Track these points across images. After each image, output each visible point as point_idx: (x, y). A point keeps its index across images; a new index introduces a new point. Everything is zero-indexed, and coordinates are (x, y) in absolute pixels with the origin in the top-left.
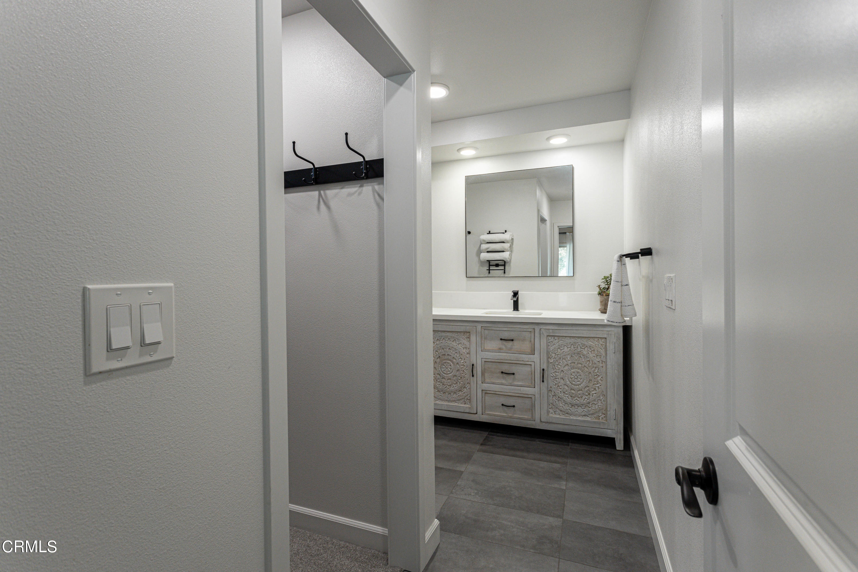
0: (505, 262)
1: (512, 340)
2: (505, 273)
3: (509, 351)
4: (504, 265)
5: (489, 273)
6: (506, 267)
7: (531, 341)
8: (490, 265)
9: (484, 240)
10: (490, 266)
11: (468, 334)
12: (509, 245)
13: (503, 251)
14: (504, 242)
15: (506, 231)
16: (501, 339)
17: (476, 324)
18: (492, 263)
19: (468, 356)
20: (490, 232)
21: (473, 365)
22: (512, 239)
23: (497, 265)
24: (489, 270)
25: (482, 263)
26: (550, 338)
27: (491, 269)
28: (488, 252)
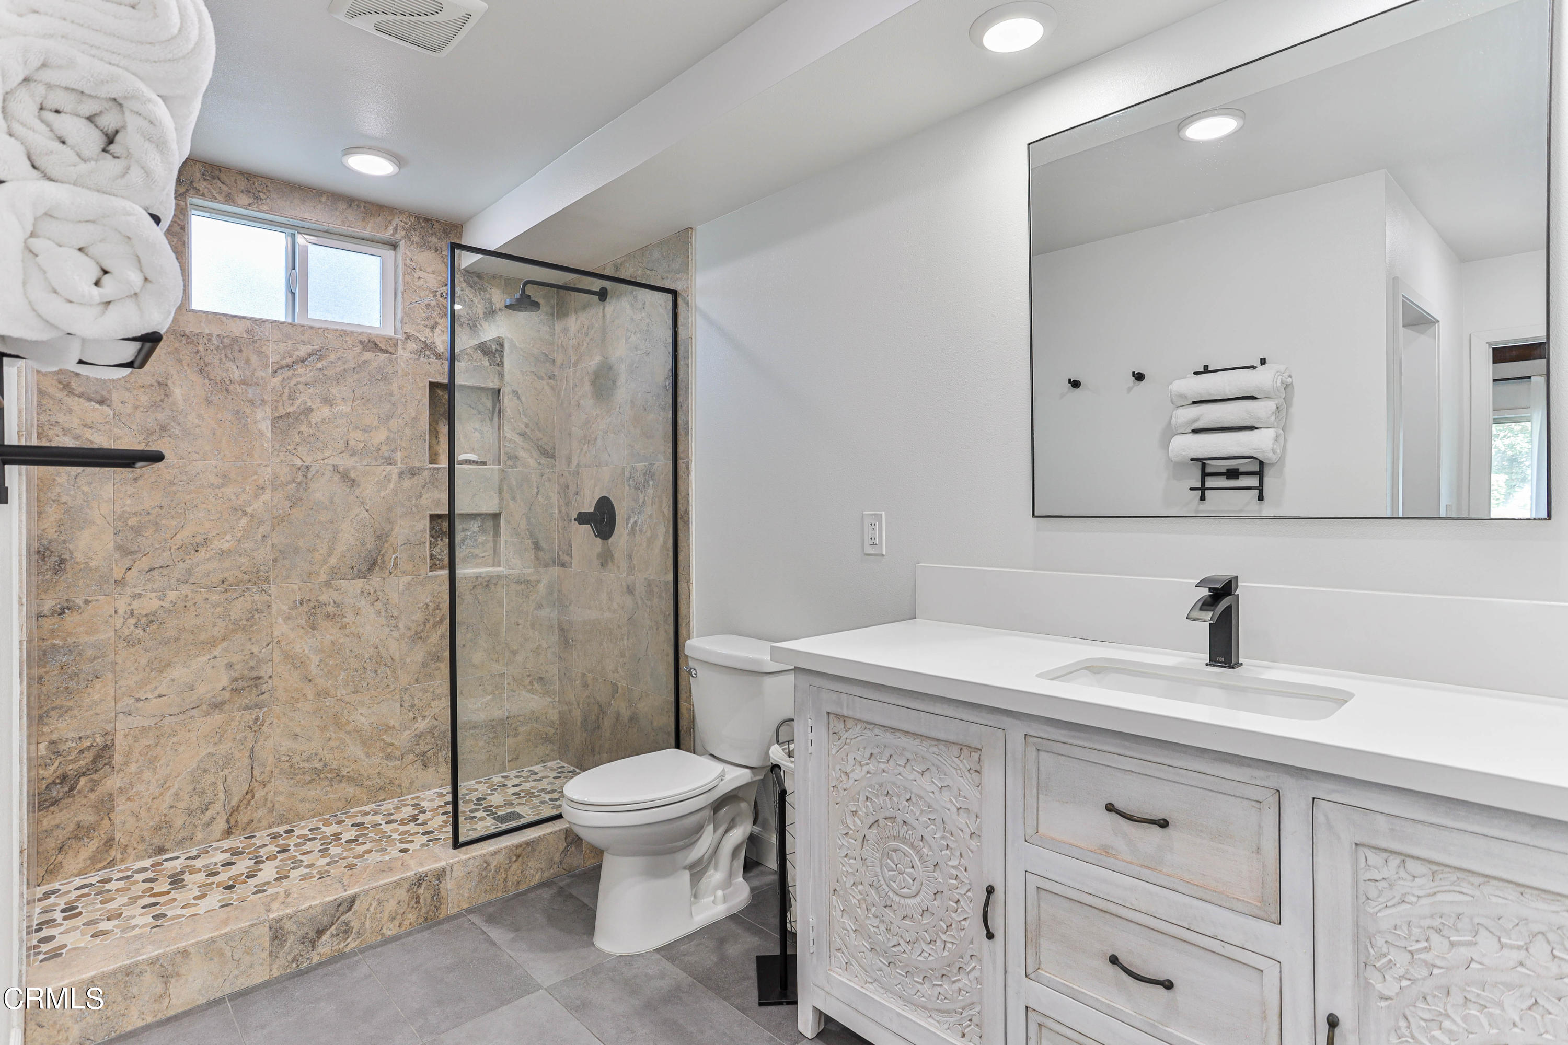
0: (1261, 463)
1: (1163, 824)
2: (1261, 498)
3: (1145, 873)
4: (1260, 474)
5: (1203, 498)
6: (1266, 479)
7: (1258, 850)
8: (1205, 475)
9: (1183, 396)
10: (1208, 479)
11: (975, 756)
12: (1271, 405)
13: (1252, 428)
14: (1253, 398)
15: (1263, 361)
16: (1110, 808)
17: (1007, 722)
18: (1212, 467)
19: (973, 844)
20: (1206, 367)
21: (990, 890)
22: (1287, 387)
23: (1233, 474)
24: (1203, 489)
25: (1177, 467)
26: (1375, 859)
27: (1208, 485)
28: (1195, 431)
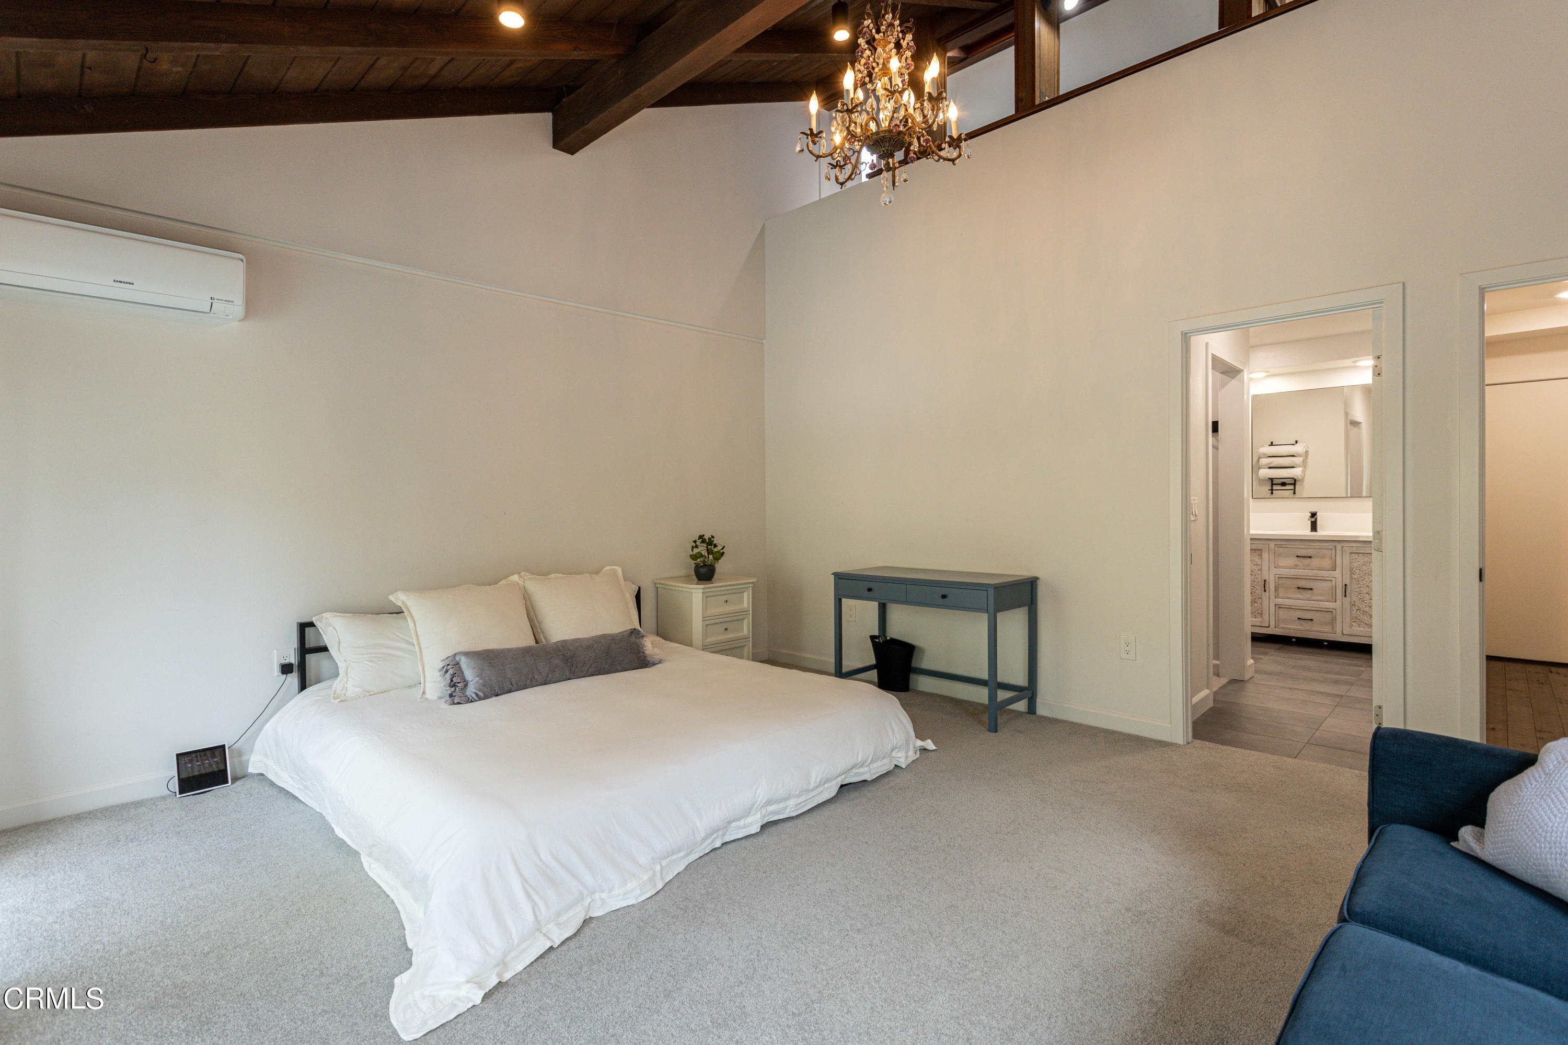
0: (1295, 480)
1: (1310, 557)
2: (1294, 493)
3: (1306, 568)
4: (1294, 484)
5: (1272, 493)
6: (1297, 486)
7: (1331, 558)
8: (1272, 484)
9: (1264, 454)
10: (1274, 486)
11: (1260, 552)
12: (1301, 459)
13: (1293, 467)
14: (1293, 456)
15: (1296, 442)
16: (1297, 556)
17: (1269, 542)
18: (1275, 482)
19: (1259, 572)
20: (1272, 443)
21: (1265, 581)
22: (1307, 452)
23: (1284, 484)
24: (1272, 490)
25: (1261, 481)
26: (1353, 555)
27: (1274, 488)
28: (1270, 468)
